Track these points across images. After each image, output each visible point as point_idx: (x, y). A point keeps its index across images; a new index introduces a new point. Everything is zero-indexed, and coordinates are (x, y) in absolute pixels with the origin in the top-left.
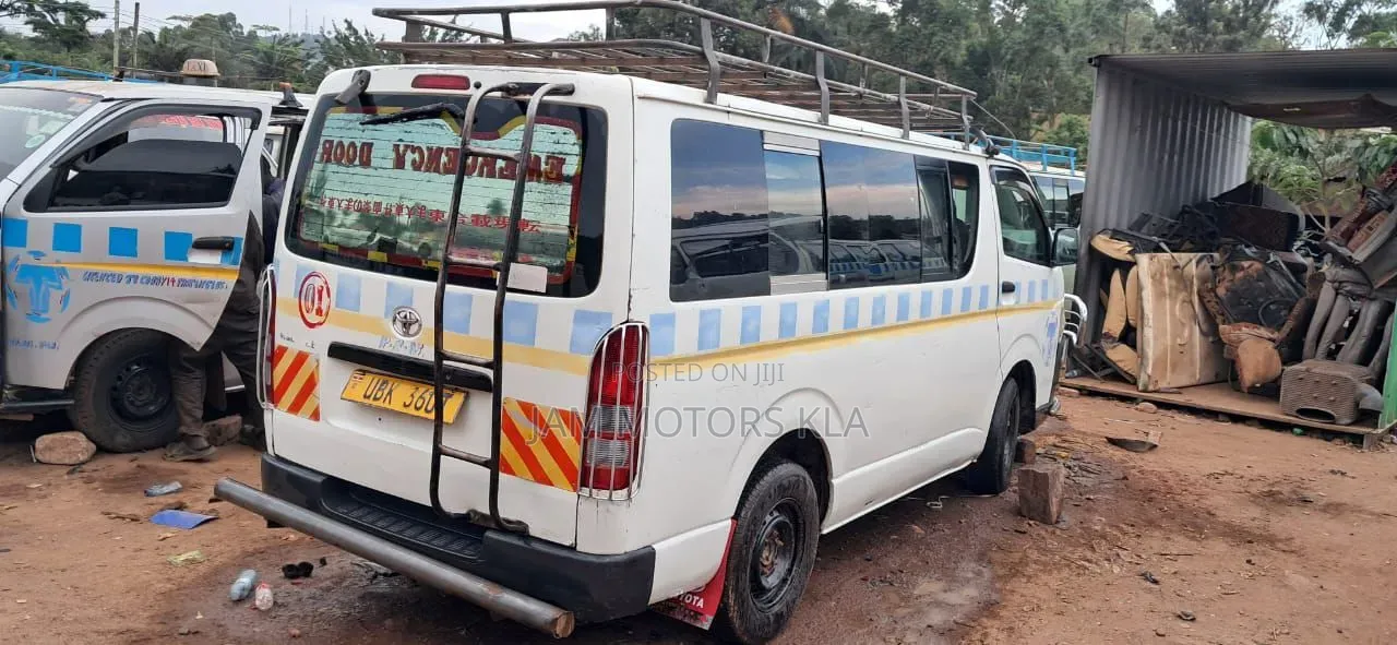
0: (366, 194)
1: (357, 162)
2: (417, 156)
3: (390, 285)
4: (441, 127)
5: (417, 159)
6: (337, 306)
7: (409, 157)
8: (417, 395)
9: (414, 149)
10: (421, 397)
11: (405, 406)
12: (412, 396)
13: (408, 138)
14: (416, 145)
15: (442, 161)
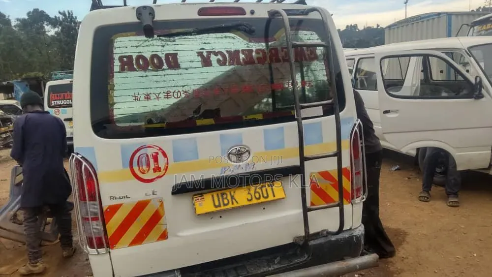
0: (183, 86)
1: (165, 66)
2: (219, 57)
3: (221, 136)
4: (233, 38)
5: (221, 59)
6: (175, 161)
7: (213, 58)
8: (252, 192)
9: (216, 54)
10: (255, 192)
11: (248, 200)
12: (249, 193)
13: (208, 48)
14: (217, 51)
15: (241, 58)
